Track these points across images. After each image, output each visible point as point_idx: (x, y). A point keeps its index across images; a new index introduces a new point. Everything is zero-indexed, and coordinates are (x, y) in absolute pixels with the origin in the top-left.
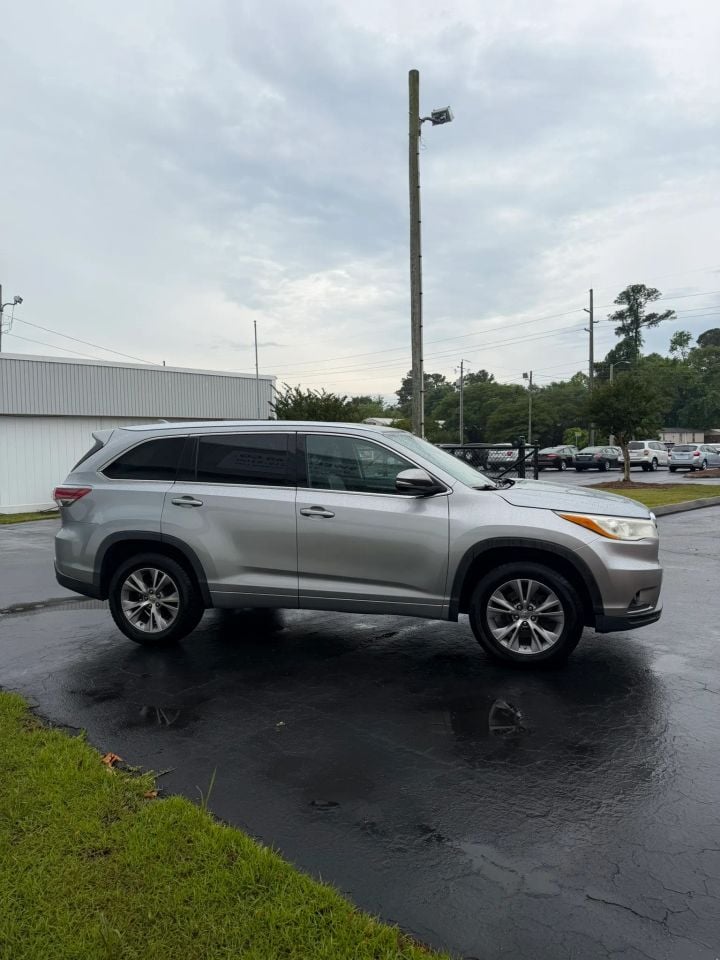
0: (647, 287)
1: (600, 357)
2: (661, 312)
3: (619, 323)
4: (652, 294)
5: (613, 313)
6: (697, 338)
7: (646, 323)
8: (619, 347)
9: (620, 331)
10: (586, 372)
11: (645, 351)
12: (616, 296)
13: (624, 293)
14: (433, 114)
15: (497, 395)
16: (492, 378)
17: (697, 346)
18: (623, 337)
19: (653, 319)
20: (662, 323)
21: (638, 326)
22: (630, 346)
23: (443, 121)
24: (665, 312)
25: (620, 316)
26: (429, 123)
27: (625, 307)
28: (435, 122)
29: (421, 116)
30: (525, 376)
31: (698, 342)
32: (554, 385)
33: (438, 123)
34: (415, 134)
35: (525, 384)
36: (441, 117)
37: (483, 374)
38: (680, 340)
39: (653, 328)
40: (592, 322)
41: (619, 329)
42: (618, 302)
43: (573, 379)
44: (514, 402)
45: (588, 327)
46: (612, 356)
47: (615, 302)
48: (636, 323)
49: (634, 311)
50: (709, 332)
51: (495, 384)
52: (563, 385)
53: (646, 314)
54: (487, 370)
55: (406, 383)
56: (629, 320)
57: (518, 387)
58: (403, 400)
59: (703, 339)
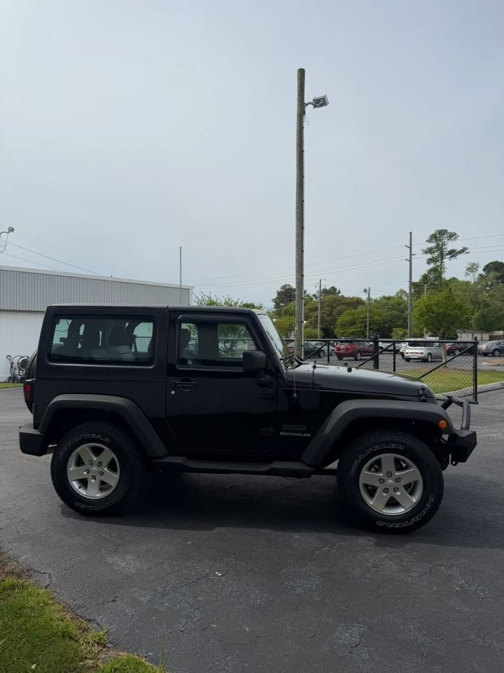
0: (449, 231)
1: (416, 279)
2: (459, 249)
3: (429, 256)
4: (452, 236)
5: (425, 248)
6: (483, 268)
7: (449, 256)
8: (430, 271)
9: (430, 261)
10: (407, 290)
11: (447, 276)
12: (427, 237)
13: (433, 235)
14: (314, 100)
15: (343, 304)
16: (339, 292)
17: (484, 273)
18: (432, 265)
19: (453, 253)
20: (459, 256)
21: (442, 258)
22: (437, 271)
23: (321, 105)
24: (462, 248)
25: (430, 251)
26: (311, 106)
27: (433, 245)
28: (315, 107)
29: (306, 101)
30: (365, 291)
31: (484, 270)
32: (384, 298)
33: (318, 107)
34: (301, 114)
35: (364, 297)
36: (320, 102)
37: (334, 289)
38: (472, 268)
39: (453, 259)
40: (411, 255)
41: (430, 259)
42: (429, 241)
43: (397, 293)
44: (356, 308)
45: (408, 258)
46: (425, 277)
47: (427, 241)
48: (442, 256)
49: (440, 248)
50: (491, 263)
51: (342, 296)
52: (389, 298)
53: (448, 250)
54: (336, 287)
55: (279, 294)
56: (436, 254)
57: (358, 298)
58: (277, 306)
59: (487, 268)
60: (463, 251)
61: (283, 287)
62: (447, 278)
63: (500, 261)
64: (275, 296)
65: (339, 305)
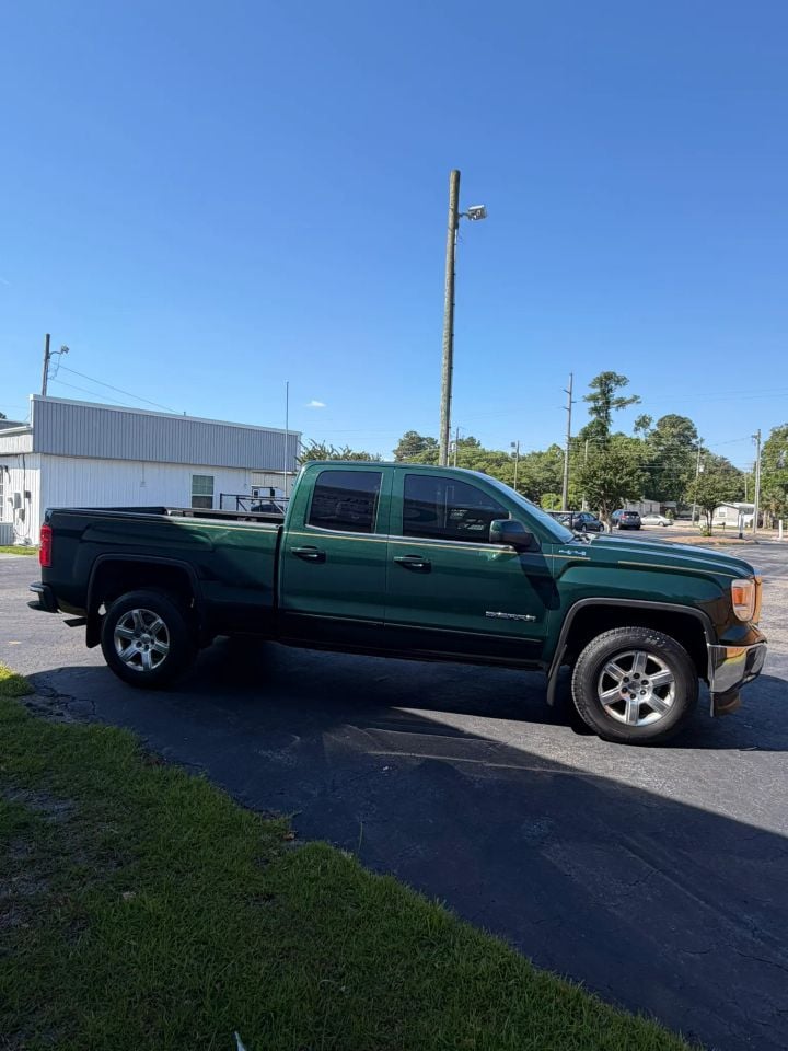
0: (617, 374)
1: (576, 433)
2: (628, 397)
3: (592, 404)
4: (620, 381)
5: (587, 395)
6: (657, 422)
7: (615, 406)
8: (591, 426)
9: (592, 411)
10: (564, 447)
11: (612, 430)
12: (591, 381)
13: (597, 378)
15: (485, 459)
16: (479, 444)
17: (657, 429)
18: (595, 417)
19: (622, 403)
20: (628, 406)
21: (608, 408)
22: (602, 427)
24: (631, 397)
25: (594, 398)
27: (597, 390)
30: (513, 445)
31: (658, 425)
32: (534, 454)
35: (509, 452)
37: (472, 440)
38: (643, 422)
39: (621, 410)
40: (571, 402)
41: (592, 409)
42: (592, 386)
43: (549, 450)
44: (500, 466)
45: (568, 406)
46: (586, 434)
47: (589, 386)
48: (607, 405)
49: (605, 393)
50: (667, 417)
51: (483, 450)
52: (540, 455)
53: (616, 398)
54: (475, 437)
55: (402, 443)
56: (600, 403)
57: (503, 454)
58: (400, 458)
59: (661, 423)
60: (635, 399)
61: (408, 435)
62: (613, 433)
63: (677, 414)
64: (397, 446)
65: (479, 460)
